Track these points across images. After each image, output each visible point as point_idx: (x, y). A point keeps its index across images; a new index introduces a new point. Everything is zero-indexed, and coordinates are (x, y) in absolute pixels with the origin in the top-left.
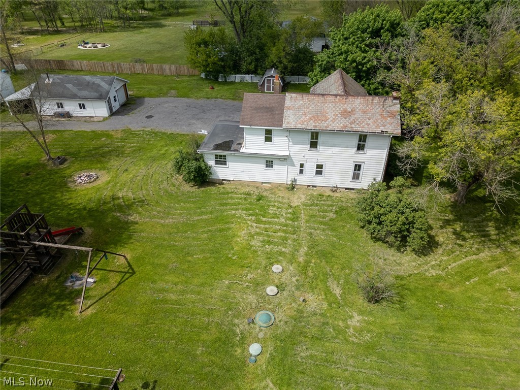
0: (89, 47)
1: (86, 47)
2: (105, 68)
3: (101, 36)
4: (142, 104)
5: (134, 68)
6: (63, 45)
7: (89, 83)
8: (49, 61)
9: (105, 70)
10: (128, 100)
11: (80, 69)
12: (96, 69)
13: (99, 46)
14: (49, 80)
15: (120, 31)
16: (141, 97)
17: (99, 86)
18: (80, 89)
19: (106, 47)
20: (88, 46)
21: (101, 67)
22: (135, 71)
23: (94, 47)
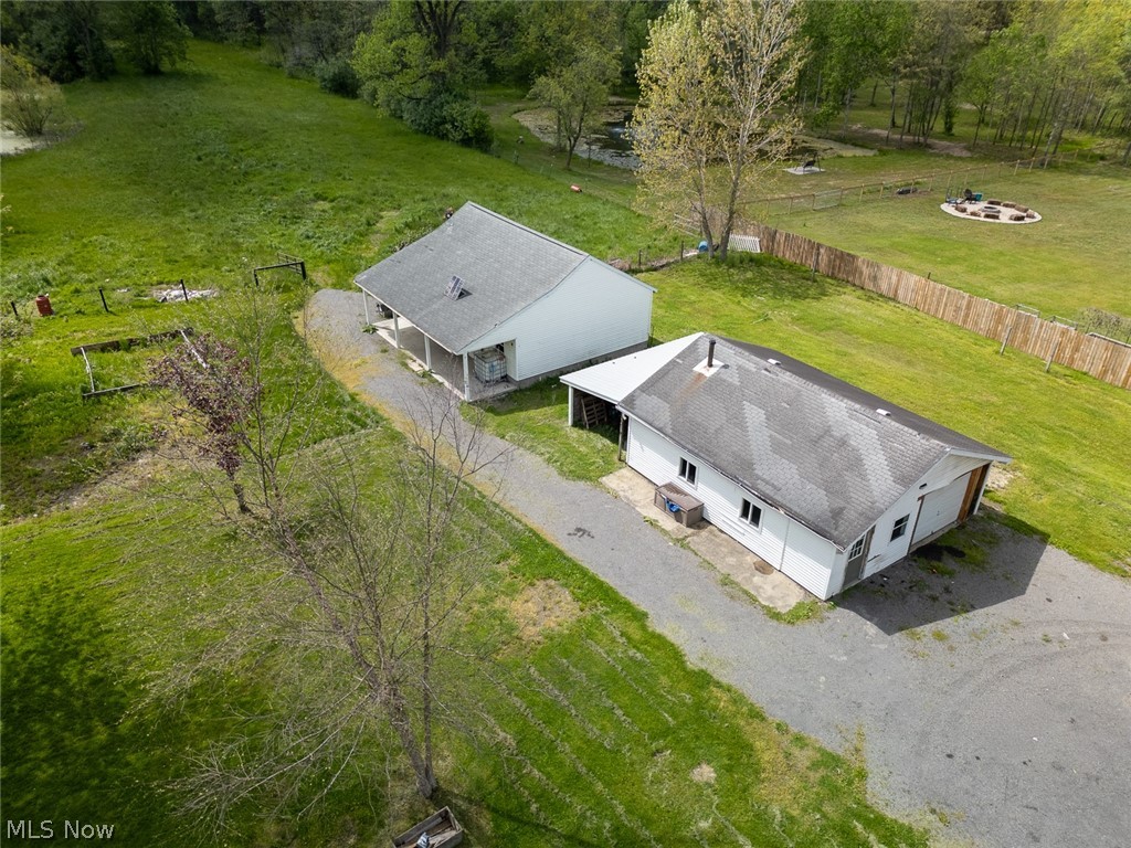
0: (973, 214)
1: (964, 210)
2: (967, 315)
3: (1033, 178)
4: (1012, 582)
5: (1076, 349)
6: (908, 192)
7: (827, 431)
8: (819, 246)
9: (965, 322)
10: (961, 527)
11: (891, 295)
12: (937, 310)
13: (1006, 215)
14: (710, 365)
15: (1100, 174)
16: (1030, 531)
17: (856, 463)
18: (778, 448)
19: (1027, 220)
20: (971, 207)
21: (958, 309)
22: (1072, 359)
23: (987, 216)
